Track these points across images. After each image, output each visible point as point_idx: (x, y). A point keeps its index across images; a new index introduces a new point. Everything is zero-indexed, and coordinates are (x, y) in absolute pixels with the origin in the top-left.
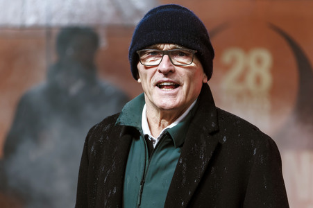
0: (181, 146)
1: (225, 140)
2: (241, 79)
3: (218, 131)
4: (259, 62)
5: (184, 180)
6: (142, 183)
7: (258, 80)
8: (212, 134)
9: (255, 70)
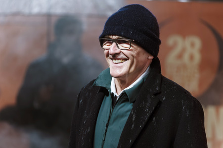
0: (134, 102)
1: (164, 99)
2: (180, 56)
3: (160, 93)
4: (193, 45)
5: (133, 126)
6: (107, 126)
7: (192, 57)
8: (156, 94)
9: (189, 50)
